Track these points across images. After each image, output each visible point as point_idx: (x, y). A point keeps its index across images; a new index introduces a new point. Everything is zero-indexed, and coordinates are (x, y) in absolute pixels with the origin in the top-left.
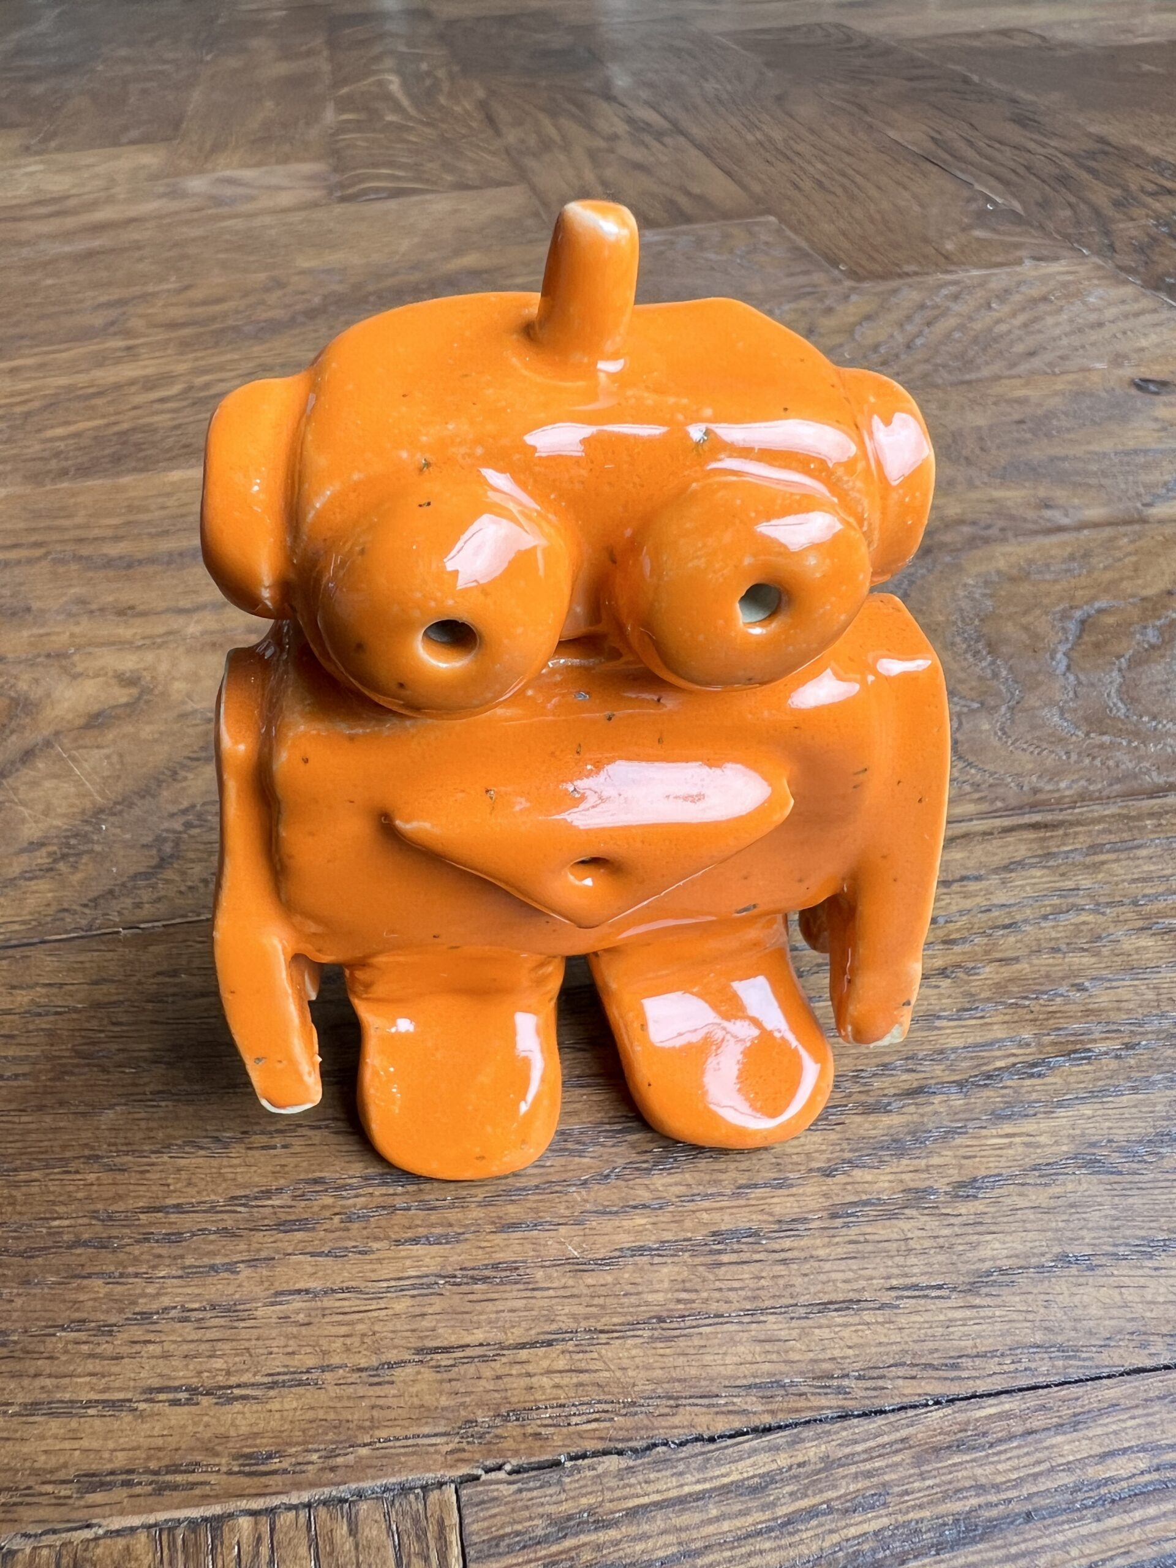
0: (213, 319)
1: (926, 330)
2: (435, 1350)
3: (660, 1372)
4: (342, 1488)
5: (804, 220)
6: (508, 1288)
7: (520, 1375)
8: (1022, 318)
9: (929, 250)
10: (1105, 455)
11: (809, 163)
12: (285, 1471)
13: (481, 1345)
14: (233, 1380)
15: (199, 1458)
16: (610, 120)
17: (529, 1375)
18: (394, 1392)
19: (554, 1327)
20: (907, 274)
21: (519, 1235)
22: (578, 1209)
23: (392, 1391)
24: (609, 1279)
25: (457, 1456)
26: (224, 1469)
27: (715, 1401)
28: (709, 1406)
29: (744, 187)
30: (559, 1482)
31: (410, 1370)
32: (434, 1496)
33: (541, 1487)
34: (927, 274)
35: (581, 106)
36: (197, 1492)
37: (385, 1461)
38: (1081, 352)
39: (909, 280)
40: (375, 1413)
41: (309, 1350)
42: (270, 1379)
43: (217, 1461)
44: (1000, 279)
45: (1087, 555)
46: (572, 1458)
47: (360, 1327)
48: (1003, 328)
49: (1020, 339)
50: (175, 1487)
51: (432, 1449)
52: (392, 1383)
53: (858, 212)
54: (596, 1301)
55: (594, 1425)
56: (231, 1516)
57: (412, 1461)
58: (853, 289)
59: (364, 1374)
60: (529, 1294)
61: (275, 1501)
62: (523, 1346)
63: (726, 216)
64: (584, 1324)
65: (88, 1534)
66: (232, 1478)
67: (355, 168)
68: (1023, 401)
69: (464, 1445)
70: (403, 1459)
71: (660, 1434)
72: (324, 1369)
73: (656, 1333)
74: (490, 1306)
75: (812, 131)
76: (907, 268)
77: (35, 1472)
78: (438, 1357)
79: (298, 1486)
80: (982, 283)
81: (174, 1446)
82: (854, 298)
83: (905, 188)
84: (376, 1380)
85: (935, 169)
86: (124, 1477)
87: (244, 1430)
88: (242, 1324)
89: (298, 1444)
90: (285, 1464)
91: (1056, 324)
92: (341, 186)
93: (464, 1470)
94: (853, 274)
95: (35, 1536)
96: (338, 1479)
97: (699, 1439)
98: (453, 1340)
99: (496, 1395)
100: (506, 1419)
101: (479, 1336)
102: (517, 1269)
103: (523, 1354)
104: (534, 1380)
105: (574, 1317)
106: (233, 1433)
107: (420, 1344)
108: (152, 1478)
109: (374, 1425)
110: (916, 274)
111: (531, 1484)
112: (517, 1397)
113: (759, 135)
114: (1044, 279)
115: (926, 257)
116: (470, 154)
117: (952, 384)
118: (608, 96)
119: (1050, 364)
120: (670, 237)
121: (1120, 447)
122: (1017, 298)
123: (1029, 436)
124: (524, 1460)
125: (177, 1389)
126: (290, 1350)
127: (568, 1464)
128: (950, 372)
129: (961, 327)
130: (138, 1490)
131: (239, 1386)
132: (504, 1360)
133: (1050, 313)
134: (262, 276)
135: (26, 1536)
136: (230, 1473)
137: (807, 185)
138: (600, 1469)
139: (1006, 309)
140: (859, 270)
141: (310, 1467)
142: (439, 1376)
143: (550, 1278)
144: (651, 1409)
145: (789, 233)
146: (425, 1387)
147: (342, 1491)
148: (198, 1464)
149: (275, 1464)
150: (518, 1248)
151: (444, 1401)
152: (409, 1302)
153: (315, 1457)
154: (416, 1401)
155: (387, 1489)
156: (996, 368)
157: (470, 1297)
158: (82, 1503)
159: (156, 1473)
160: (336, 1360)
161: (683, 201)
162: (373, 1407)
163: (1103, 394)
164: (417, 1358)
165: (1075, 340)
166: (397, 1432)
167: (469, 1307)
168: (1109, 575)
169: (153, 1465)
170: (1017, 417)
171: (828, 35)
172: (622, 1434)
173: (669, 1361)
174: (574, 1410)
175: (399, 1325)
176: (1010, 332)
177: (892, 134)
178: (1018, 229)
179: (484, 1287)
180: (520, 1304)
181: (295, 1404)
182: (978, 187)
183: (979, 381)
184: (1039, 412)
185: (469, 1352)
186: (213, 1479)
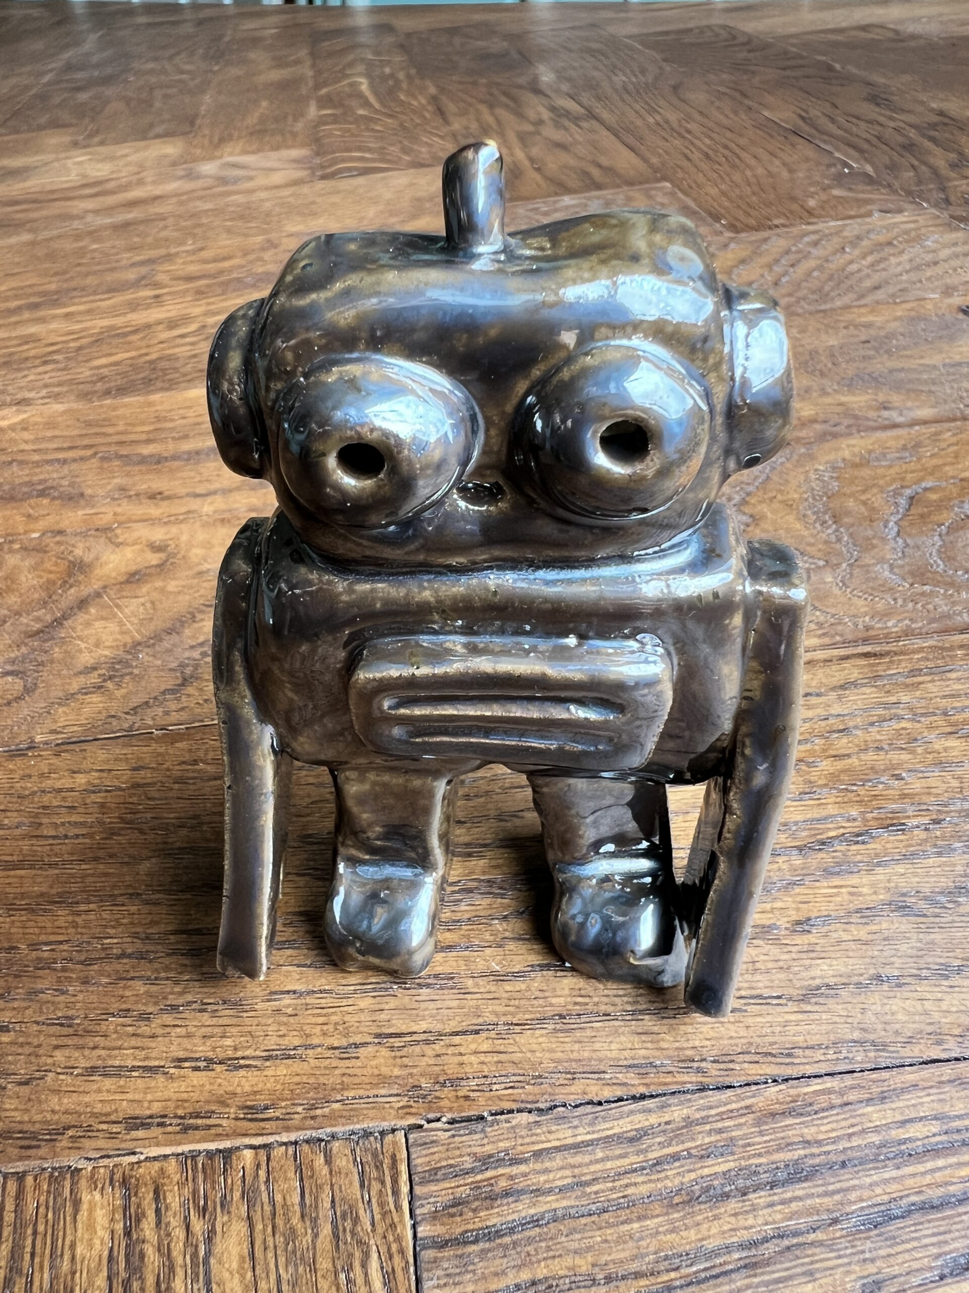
0: (221, 272)
1: (791, 270)
2: (391, 1035)
3: (560, 1054)
4: (320, 1131)
5: (694, 185)
6: (445, 992)
7: (454, 1055)
8: (870, 259)
9: (795, 207)
10: (935, 367)
11: (697, 138)
12: (278, 1119)
13: (425, 1032)
14: (239, 1054)
15: (213, 1108)
16: (537, 109)
17: (461, 1054)
18: (359, 1064)
19: (481, 1020)
20: (777, 226)
21: (455, 954)
22: (500, 936)
23: (358, 1063)
24: (523, 986)
25: (405, 1111)
26: (232, 1116)
27: (602, 1076)
28: (598, 1079)
29: (645, 160)
30: (483, 1131)
31: (371, 1049)
32: (390, 1137)
33: (470, 1134)
34: (792, 225)
35: (514, 99)
36: (213, 1131)
37: (352, 1113)
38: (919, 285)
39: (778, 231)
40: (345, 1079)
41: (295, 1033)
42: (266, 1054)
43: (227, 1110)
44: (853, 228)
45: (918, 445)
46: (492, 1115)
47: (334, 1018)
48: (854, 267)
49: (868, 276)
50: (197, 1128)
51: (387, 1105)
52: (358, 1058)
53: (737, 177)
54: (512, 1002)
55: (510, 1091)
56: (238, 1148)
57: (372, 1113)
58: (732, 239)
59: (337, 1051)
60: (462, 996)
61: (270, 1139)
62: (456, 1034)
63: (630, 183)
64: (503, 1019)
65: (133, 1159)
66: (239, 1123)
67: (333, 152)
68: (868, 326)
69: (411, 1103)
70: (365, 1112)
71: (560, 1099)
72: (307, 1047)
73: (558, 1026)
74: (432, 1005)
75: (701, 113)
76: (776, 222)
77: (93, 1115)
78: (392, 1040)
79: (288, 1129)
80: (838, 233)
81: (195, 1099)
82: (732, 245)
83: (776, 157)
84: (346, 1055)
85: (801, 140)
86: (159, 1120)
87: (247, 1088)
88: (245, 1015)
89: (287, 1100)
90: (278, 1114)
91: (898, 263)
92: (322, 167)
93: (412, 1121)
94: (733, 228)
95: (95, 1159)
96: (316, 1125)
97: (590, 1103)
98: (404, 1029)
99: (436, 1068)
100: (443, 1085)
101: (424, 1026)
102: (453, 978)
103: (457, 1039)
104: (465, 1058)
105: (496, 1014)
106: (239, 1090)
107: (379, 1031)
108: (179, 1121)
109: (344, 1087)
110: (784, 226)
111: (462, 1132)
112: (452, 1070)
113: (658, 118)
114: (888, 228)
115: (791, 212)
116: (424, 139)
117: (811, 313)
118: (537, 91)
119: (893, 296)
120: (584, 201)
121: (947, 361)
122: (865, 243)
123: (873, 353)
124: (456, 1115)
125: (197, 1059)
126: (281, 1033)
127: (490, 1118)
128: (809, 304)
129: (820, 268)
130: (169, 1129)
131: (243, 1058)
132: (442, 1043)
133: (894, 255)
134: (260, 239)
135: (87, 1159)
136: (237, 1119)
137: (696, 156)
138: (514, 1122)
139: (857, 252)
140: (737, 224)
141: (296, 1116)
142: (393, 1054)
143: (477, 985)
144: (553, 1081)
145: (680, 195)
146: (382, 1061)
147: (321, 1133)
148: (213, 1112)
149: (270, 1113)
150: (454, 964)
151: (397, 1072)
152: (372, 1001)
153: (300, 1109)
154: (376, 1072)
155: (353, 1133)
156: (847, 299)
157: (417, 998)
158: (128, 1137)
159: (181, 1118)
160: (315, 1041)
161: (596, 173)
162: (344, 1075)
163: (934, 319)
164: (376, 1041)
165: (913, 276)
166: (361, 1092)
167: (416, 1005)
168: (935, 461)
169: (180, 1112)
170: (863, 338)
171: (717, 35)
172: (530, 1098)
173: (568, 1047)
174: (495, 1080)
175: (363, 1017)
176: (859, 271)
177: (766, 113)
178: (869, 188)
179: (428, 990)
180: (455, 1003)
181: (285, 1072)
182: (837, 155)
183: (832, 310)
184: (882, 333)
185: (415, 1037)
186: (224, 1123)
